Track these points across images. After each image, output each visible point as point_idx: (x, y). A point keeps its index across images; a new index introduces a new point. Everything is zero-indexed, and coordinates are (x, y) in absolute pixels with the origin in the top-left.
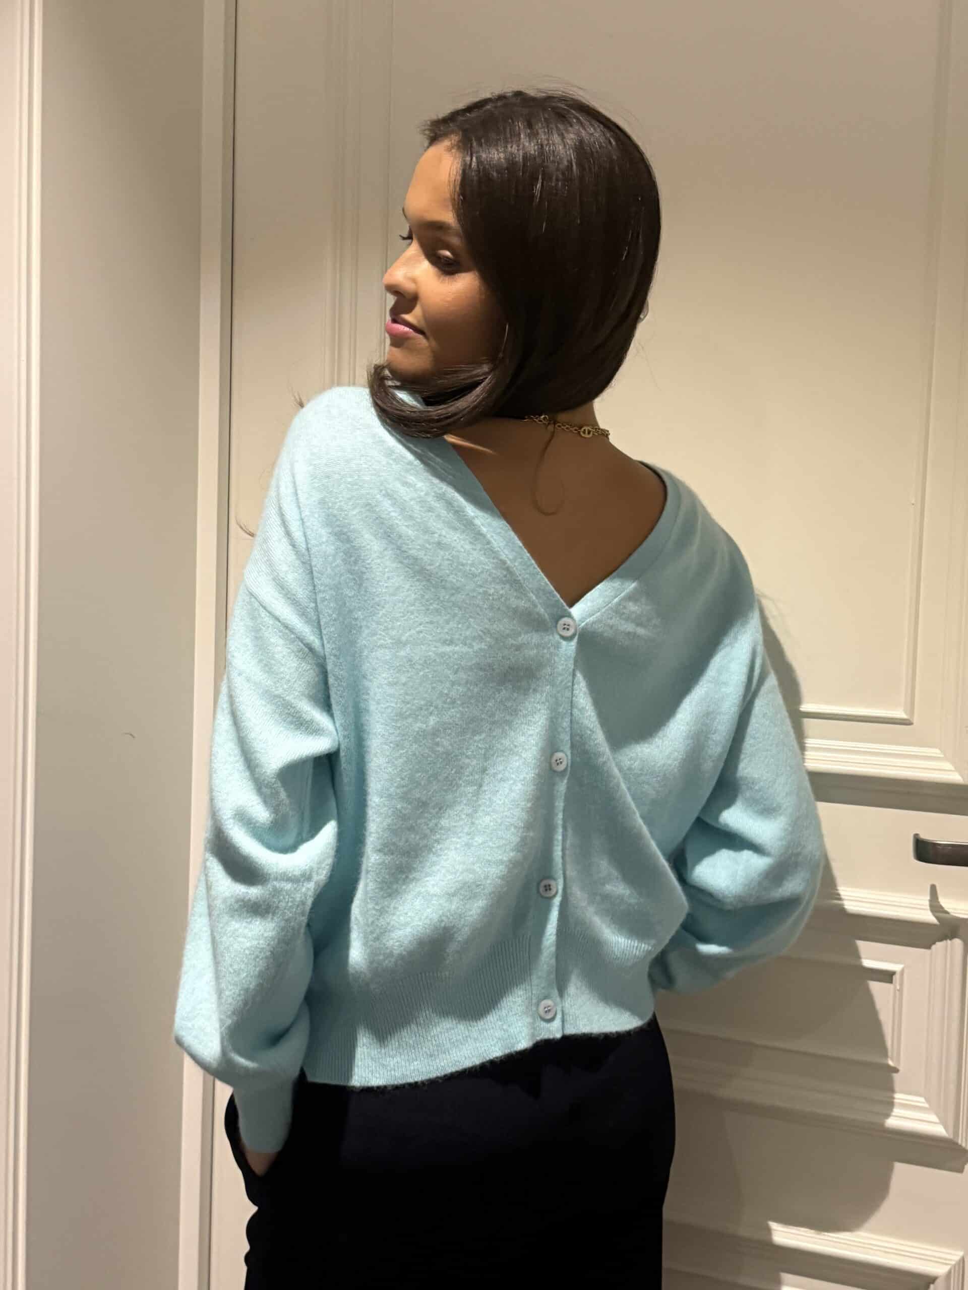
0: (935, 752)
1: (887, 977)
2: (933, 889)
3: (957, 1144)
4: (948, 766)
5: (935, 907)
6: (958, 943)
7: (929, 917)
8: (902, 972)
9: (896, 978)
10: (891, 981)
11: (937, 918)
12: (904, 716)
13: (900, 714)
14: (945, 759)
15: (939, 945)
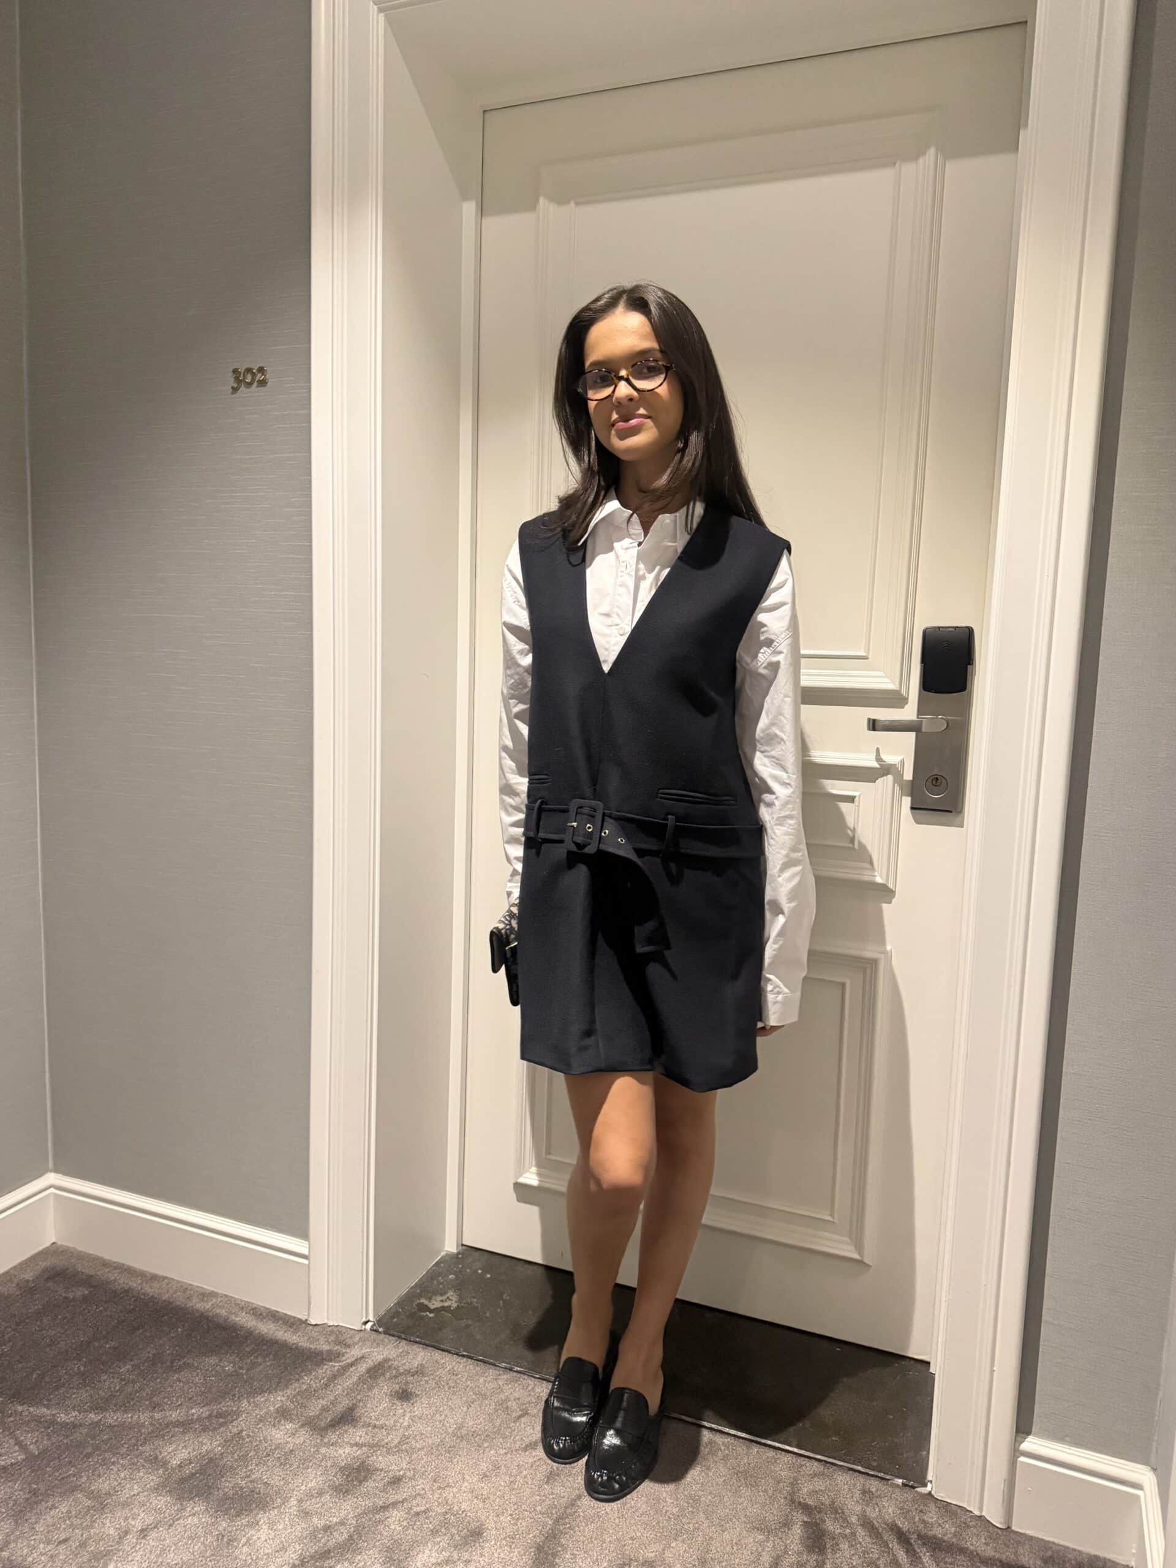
0: (881, 673)
1: (851, 799)
2: (878, 750)
3: (887, 886)
4: (887, 680)
5: (879, 759)
6: (890, 778)
7: (876, 765)
8: (859, 796)
9: (856, 799)
10: (853, 801)
11: (879, 764)
12: (864, 654)
13: (862, 653)
14: (886, 677)
15: (880, 780)
